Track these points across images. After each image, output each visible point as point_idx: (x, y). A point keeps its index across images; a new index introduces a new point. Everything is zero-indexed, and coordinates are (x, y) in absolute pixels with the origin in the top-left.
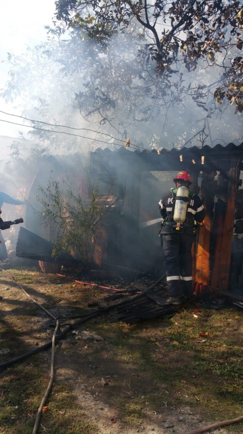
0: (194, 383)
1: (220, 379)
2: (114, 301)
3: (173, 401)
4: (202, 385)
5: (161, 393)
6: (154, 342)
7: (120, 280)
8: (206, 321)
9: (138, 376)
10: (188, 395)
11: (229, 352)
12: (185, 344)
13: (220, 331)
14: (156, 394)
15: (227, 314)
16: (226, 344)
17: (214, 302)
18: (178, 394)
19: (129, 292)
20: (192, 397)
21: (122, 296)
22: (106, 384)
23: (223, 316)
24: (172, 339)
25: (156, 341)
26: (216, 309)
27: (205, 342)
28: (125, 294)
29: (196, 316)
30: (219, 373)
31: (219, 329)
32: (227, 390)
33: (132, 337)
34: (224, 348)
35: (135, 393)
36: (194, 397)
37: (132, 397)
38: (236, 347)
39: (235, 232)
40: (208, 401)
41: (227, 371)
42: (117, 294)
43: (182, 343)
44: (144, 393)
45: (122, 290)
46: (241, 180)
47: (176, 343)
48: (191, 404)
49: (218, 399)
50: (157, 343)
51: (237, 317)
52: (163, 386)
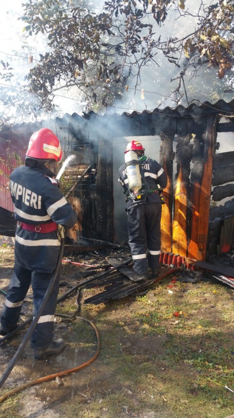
0: (162, 378)
1: (192, 371)
2: (85, 279)
3: (136, 404)
4: (171, 380)
5: (123, 395)
6: (122, 326)
7: (95, 254)
8: (182, 297)
9: (99, 372)
10: (154, 395)
11: (204, 335)
12: (156, 327)
13: (196, 309)
14: (117, 396)
15: (204, 287)
16: (202, 325)
17: (192, 275)
18: (143, 395)
19: (102, 268)
20: (158, 398)
21: (95, 273)
22: (62, 385)
23: (200, 291)
24: (142, 322)
25: (125, 325)
26: (193, 283)
27: (178, 324)
28: (98, 270)
29: (171, 292)
30: (191, 364)
31: (195, 307)
32: (199, 385)
33: (99, 321)
34: (198, 330)
35: (92, 396)
36: (161, 397)
37: (89, 401)
38: (212, 329)
39: (213, 200)
40: (176, 402)
41: (201, 360)
42: (89, 271)
43: (153, 326)
44: (103, 396)
45: (96, 265)
46: (218, 143)
47: (146, 326)
48: (157, 407)
49: (188, 398)
50: (126, 328)
51: (214, 291)
52: (127, 383)
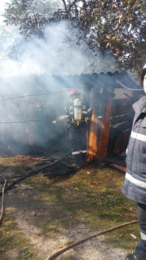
0: (87, 211)
1: (101, 208)
2: (41, 167)
3: (75, 222)
4: (91, 212)
5: (68, 218)
6: (64, 189)
7: (44, 153)
8: (94, 175)
9: (54, 209)
10: (83, 218)
11: (107, 192)
12: (82, 189)
13: (102, 181)
14: (65, 219)
15: (106, 171)
16: (105, 188)
17: (99, 165)
18: (78, 218)
19: (50, 161)
20: (86, 219)
21: (45, 163)
22: (35, 215)
23: (104, 172)
24: (74, 187)
25: (65, 188)
26: (100, 169)
27: (93, 187)
28: (47, 162)
29: (88, 173)
30: (101, 205)
31: (101, 180)
32: (105, 213)
33: (51, 186)
34: (104, 190)
35: (52, 219)
36: (87, 219)
37: (51, 221)
38: (111, 189)
39: (111, 124)
40: (94, 220)
41: (106, 203)
42: (43, 162)
43: (80, 188)
44: (58, 219)
45: (46, 159)
46: (115, 94)
47: (77, 188)
48: (85, 223)
49: (100, 219)
50: (66, 189)
51: (111, 172)
52: (69, 213)
